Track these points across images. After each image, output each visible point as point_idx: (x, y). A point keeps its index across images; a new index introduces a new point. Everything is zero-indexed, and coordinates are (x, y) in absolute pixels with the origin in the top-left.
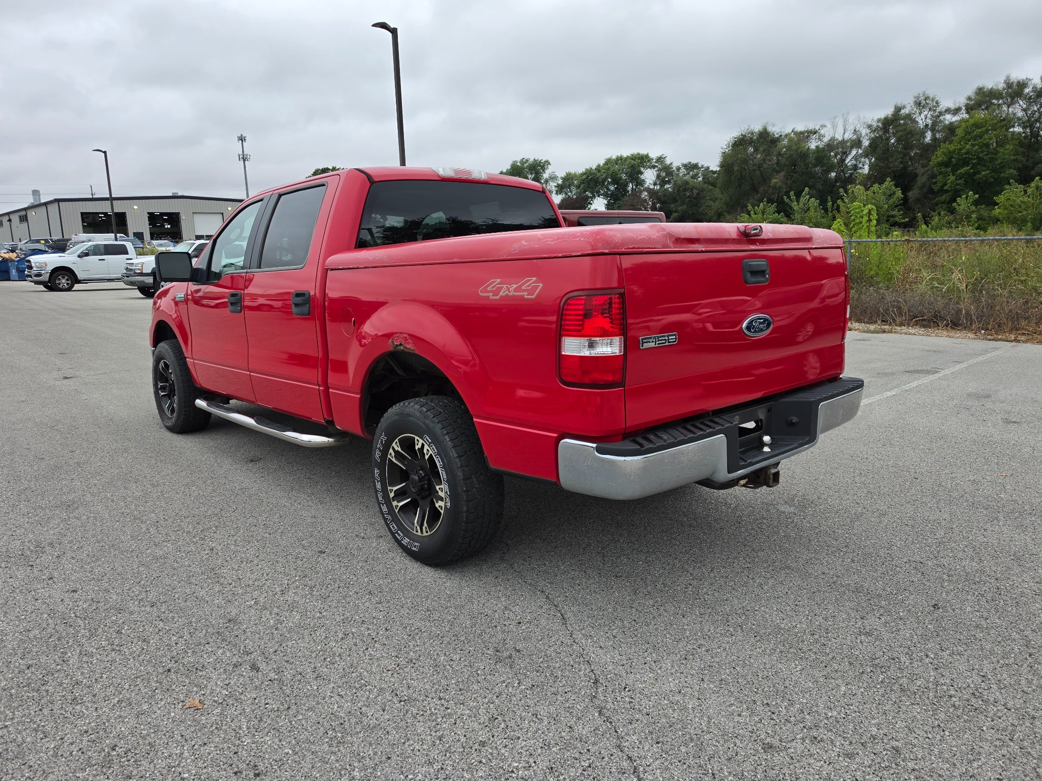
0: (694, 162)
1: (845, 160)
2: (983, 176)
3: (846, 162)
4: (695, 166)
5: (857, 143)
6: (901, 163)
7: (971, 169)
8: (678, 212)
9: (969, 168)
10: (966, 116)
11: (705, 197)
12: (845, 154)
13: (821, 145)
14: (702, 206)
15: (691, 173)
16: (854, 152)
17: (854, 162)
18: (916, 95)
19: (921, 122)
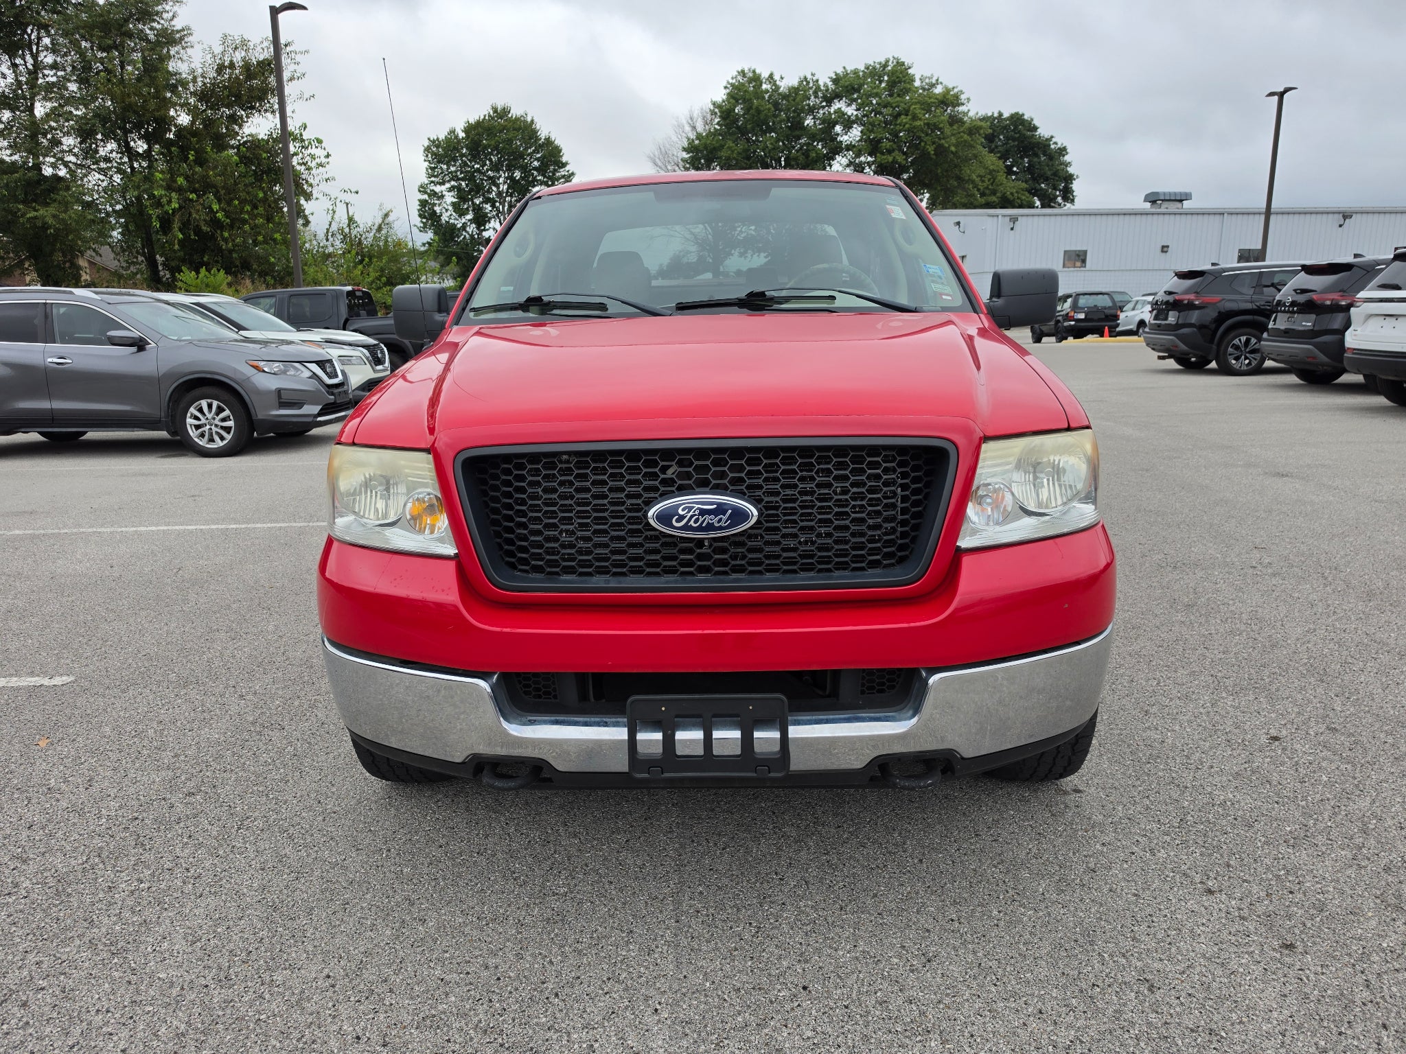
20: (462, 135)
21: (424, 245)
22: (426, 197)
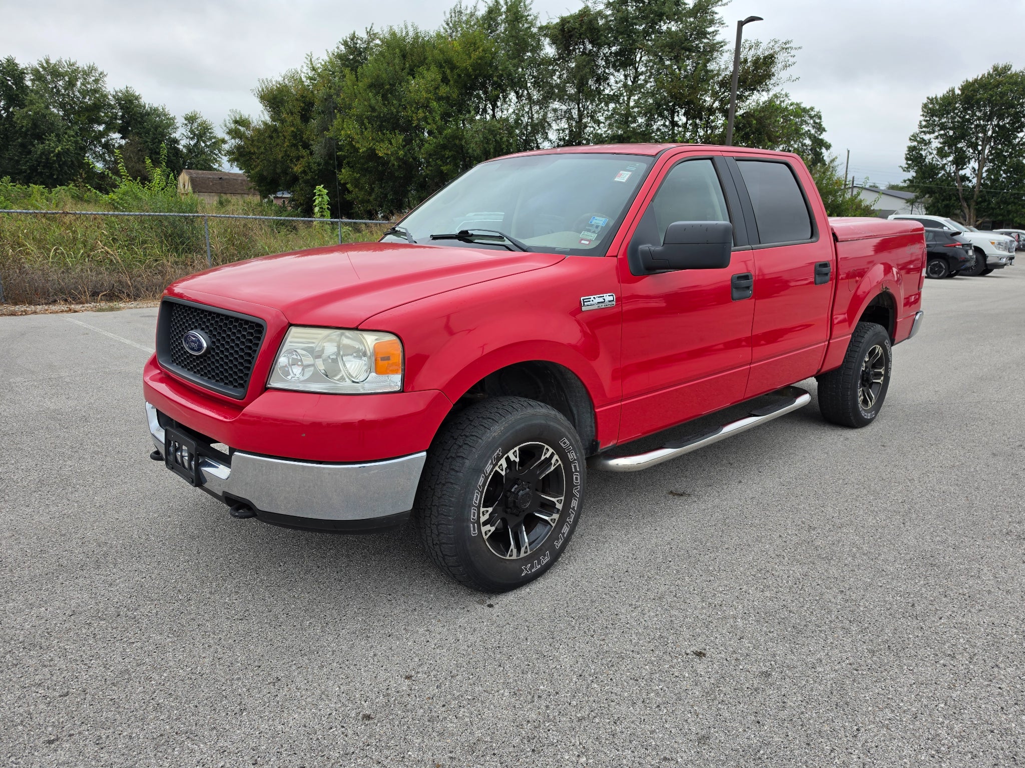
20: (958, 92)
21: (905, 181)
22: (915, 144)
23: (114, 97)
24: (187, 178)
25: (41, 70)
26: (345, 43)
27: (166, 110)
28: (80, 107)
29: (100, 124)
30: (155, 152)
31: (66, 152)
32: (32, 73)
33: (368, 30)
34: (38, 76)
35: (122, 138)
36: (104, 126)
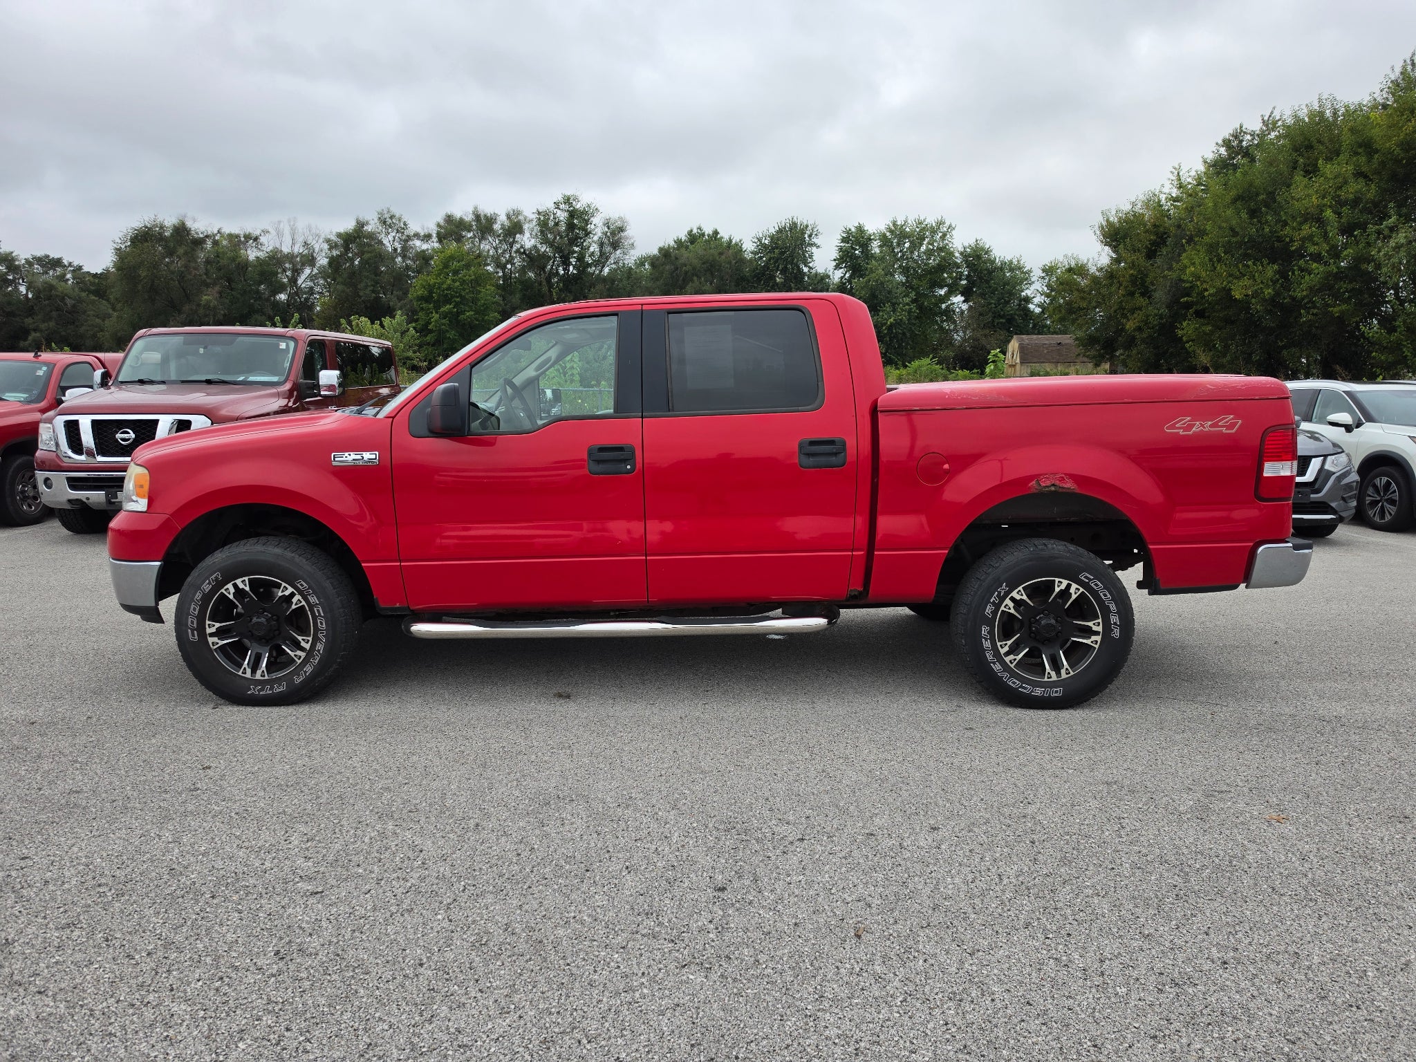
0: (54, 255)
1: (296, 280)
2: (468, 317)
3: (300, 282)
4: (57, 263)
5: (310, 260)
6: (373, 291)
7: (454, 308)
8: (41, 331)
9: (451, 306)
10: (436, 245)
11: (85, 312)
12: (297, 272)
13: (261, 255)
14: (82, 325)
15: (51, 273)
16: (307, 271)
17: (310, 284)
18: (380, 210)
19: (388, 244)
23: (961, 254)
24: (1017, 345)
25: (888, 234)
26: (1227, 143)
27: (1022, 262)
28: (923, 270)
29: (942, 288)
30: (999, 315)
31: (898, 323)
32: (879, 239)
33: (1266, 118)
34: (885, 241)
35: (964, 302)
36: (946, 289)
